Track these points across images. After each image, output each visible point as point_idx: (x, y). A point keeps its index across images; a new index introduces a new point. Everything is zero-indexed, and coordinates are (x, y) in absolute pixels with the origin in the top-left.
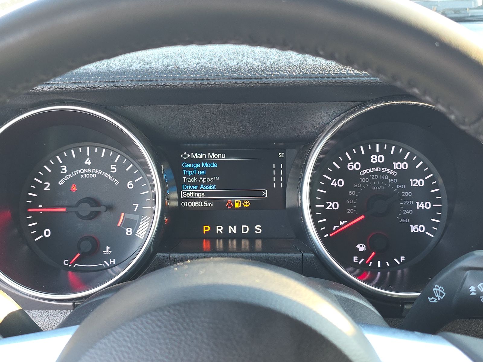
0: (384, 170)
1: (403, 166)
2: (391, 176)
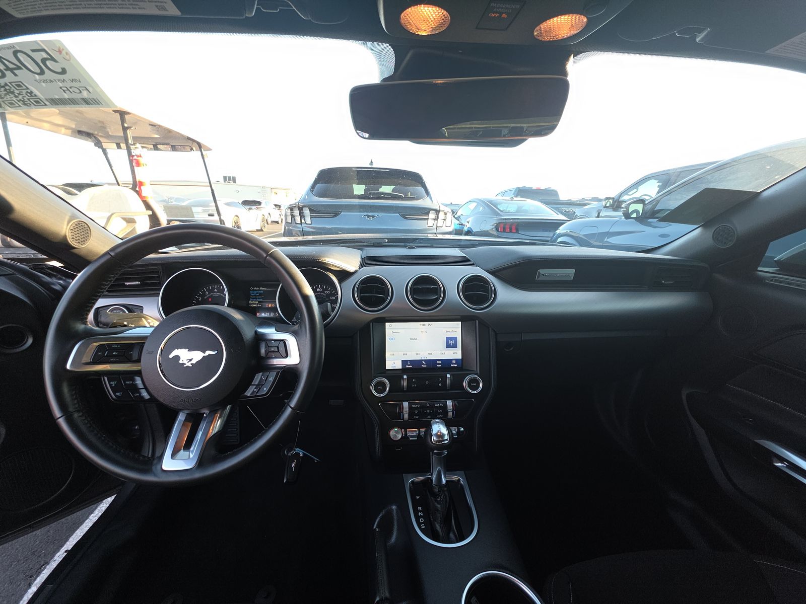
0: (322, 294)
1: (328, 292)
2: (324, 296)
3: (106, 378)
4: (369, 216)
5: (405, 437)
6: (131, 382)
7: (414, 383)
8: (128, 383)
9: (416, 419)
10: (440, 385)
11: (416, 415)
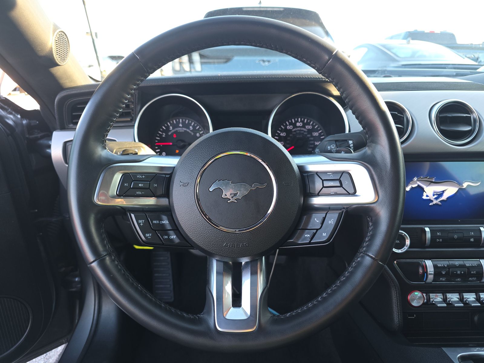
0: (302, 129)
1: (310, 127)
2: (305, 132)
3: (133, 215)
4: (264, 61)
5: (428, 304)
6: (158, 222)
7: (439, 237)
8: (155, 222)
9: (442, 281)
10: (472, 240)
11: (443, 276)
